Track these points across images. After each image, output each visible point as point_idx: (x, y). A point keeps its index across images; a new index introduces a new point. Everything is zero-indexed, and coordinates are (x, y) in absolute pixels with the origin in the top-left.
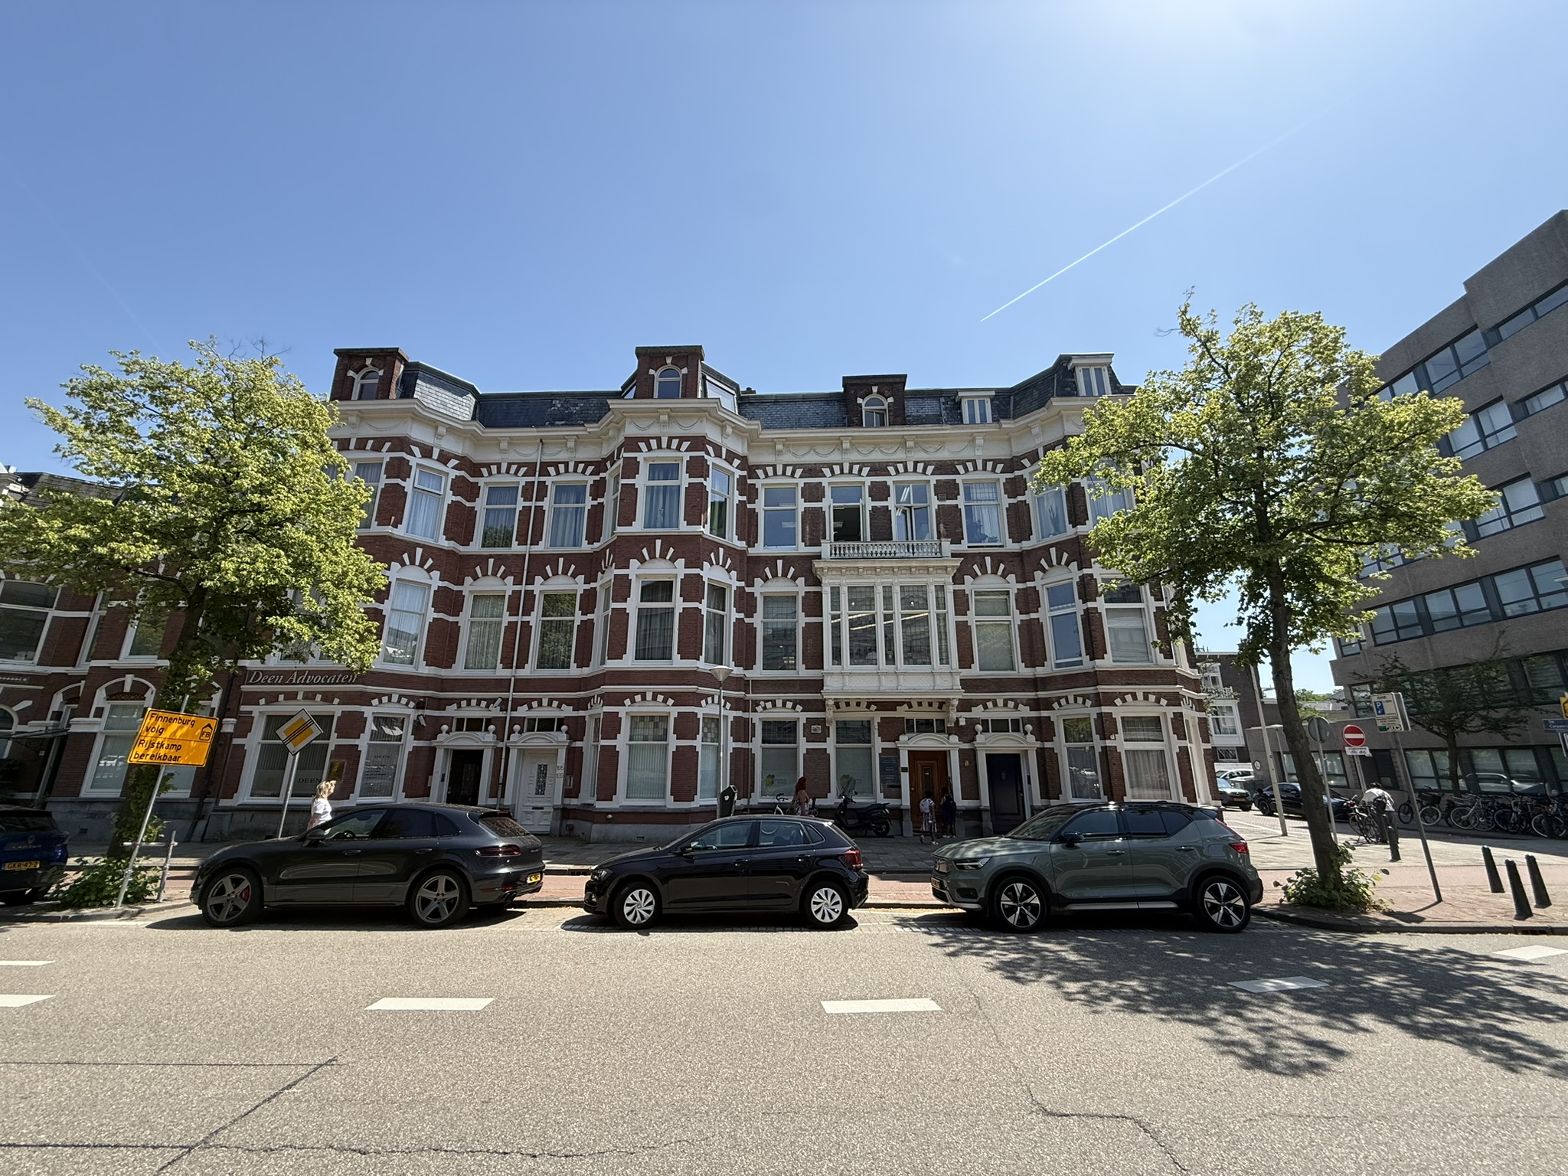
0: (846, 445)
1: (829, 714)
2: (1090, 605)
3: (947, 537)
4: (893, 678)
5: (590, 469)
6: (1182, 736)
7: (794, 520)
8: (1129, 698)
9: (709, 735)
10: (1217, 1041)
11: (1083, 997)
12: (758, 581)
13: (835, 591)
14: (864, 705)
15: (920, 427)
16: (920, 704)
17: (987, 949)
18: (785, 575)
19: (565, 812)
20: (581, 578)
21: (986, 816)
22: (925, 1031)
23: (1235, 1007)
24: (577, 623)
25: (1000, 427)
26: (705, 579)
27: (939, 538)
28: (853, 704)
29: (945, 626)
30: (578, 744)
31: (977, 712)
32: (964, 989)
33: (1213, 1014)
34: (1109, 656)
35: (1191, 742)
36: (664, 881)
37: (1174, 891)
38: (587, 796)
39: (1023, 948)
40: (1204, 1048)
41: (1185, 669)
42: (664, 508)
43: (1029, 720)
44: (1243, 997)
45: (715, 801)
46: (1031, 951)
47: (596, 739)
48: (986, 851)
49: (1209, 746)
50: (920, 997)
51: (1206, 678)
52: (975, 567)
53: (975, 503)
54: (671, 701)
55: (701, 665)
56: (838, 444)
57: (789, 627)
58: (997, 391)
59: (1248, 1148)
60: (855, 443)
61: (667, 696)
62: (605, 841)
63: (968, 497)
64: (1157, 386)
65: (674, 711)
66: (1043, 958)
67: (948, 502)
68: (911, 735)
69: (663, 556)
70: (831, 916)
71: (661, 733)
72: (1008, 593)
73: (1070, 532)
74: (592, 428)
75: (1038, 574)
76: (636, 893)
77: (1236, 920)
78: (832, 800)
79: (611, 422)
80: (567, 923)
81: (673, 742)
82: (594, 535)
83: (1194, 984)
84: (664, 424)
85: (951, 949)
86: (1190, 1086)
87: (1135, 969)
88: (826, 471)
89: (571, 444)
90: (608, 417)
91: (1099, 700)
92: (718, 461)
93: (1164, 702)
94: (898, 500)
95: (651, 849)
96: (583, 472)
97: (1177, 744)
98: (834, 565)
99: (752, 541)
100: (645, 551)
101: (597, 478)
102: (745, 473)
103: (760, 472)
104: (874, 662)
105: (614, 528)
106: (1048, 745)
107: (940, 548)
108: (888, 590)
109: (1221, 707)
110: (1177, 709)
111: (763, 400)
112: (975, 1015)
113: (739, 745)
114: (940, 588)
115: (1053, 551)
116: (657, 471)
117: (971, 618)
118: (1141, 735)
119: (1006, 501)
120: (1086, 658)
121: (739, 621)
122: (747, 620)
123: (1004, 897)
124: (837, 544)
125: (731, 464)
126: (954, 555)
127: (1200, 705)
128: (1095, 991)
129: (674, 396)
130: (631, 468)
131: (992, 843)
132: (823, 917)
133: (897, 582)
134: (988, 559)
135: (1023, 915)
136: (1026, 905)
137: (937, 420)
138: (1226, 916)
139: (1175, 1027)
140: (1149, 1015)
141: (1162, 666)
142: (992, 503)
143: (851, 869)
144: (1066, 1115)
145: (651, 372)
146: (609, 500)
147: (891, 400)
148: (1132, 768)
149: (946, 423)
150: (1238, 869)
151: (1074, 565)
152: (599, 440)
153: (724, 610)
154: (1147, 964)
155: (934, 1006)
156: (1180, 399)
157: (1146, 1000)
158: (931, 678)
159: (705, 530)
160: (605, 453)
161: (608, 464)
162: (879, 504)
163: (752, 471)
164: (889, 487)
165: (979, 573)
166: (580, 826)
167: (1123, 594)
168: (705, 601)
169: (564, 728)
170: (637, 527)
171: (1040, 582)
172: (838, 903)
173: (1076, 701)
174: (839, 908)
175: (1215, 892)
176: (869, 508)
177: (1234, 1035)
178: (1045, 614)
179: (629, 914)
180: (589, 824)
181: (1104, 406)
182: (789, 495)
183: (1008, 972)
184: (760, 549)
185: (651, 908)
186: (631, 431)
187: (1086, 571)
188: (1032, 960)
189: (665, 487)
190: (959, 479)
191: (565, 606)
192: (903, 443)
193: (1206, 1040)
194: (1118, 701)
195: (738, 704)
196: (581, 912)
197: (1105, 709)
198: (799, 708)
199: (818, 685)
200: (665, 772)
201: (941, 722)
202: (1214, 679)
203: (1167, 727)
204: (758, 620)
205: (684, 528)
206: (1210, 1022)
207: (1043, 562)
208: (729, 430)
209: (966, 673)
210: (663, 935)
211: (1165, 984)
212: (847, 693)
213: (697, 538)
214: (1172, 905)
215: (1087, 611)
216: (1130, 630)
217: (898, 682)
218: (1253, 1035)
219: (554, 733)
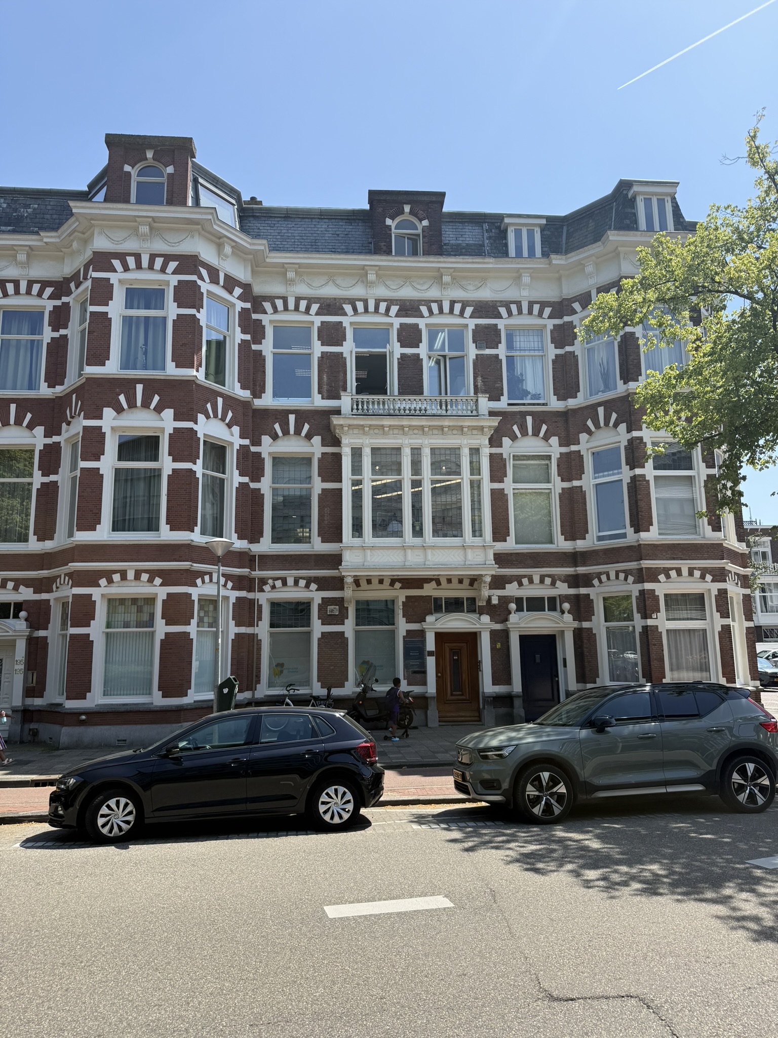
0: (372, 277)
1: (348, 593)
2: (638, 471)
3: (485, 392)
4: (420, 552)
5: (49, 291)
6: (725, 614)
7: (308, 366)
8: (673, 573)
9: (206, 619)
10: (730, 917)
11: (602, 883)
12: (266, 440)
13: (357, 453)
14: (387, 582)
15: (459, 259)
16: (449, 581)
17: (508, 842)
18: (298, 432)
19: (26, 715)
20: (40, 430)
21: (518, 703)
22: (435, 928)
23: (749, 883)
24: (36, 486)
25: (550, 263)
26: (200, 435)
27: (476, 393)
28: (375, 581)
29: (479, 495)
30: (42, 633)
31: (512, 590)
32: (479, 884)
33: (727, 892)
34: (654, 529)
35: (734, 620)
36: (146, 787)
37: (703, 773)
38: (54, 694)
39: (546, 839)
40: (718, 924)
41: (732, 542)
42: (146, 344)
43: (565, 598)
44: (758, 873)
45: (210, 696)
46: (554, 841)
47: (64, 626)
48: (511, 739)
49: (751, 624)
50: (433, 894)
51: (756, 553)
52: (515, 428)
53: (518, 353)
54: (158, 581)
55: (196, 537)
56: (361, 275)
57: (304, 493)
58: (549, 218)
59: (744, 1014)
60: (383, 275)
61: (153, 574)
62: (76, 746)
63: (510, 346)
64: (719, 222)
65: (162, 592)
66: (566, 848)
67: (488, 351)
68: (439, 615)
69: (146, 404)
70: (341, 817)
71: (145, 617)
72: (549, 458)
73: (621, 389)
74: (49, 237)
75: (583, 437)
76: (112, 803)
77: (760, 800)
78: (350, 689)
79: (74, 231)
80: (28, 840)
81: (161, 629)
82: (55, 375)
83: (714, 864)
84: (143, 238)
85: (470, 844)
86: (696, 961)
87: (657, 853)
88: (348, 308)
89: (22, 257)
90: (70, 226)
91: (642, 576)
92: (215, 289)
93: (709, 578)
94: (431, 347)
95: (130, 752)
96: (40, 295)
97: (719, 622)
98: (355, 422)
99: (258, 390)
100: (122, 398)
101: (58, 303)
102: (248, 305)
103: (267, 306)
104: (399, 534)
105: (81, 368)
106: (586, 625)
107: (477, 406)
108: (416, 452)
109: (769, 584)
110: (721, 585)
111: (270, 214)
112: (489, 909)
113: (243, 630)
114: (475, 452)
115: (601, 410)
116: (135, 297)
117: (508, 486)
118: (684, 614)
119: (552, 352)
120: (630, 531)
121: (243, 487)
122: (253, 485)
123: (529, 787)
124: (360, 397)
125: (231, 293)
126: (492, 414)
127: (745, 581)
128: (615, 877)
129: (156, 201)
130: (102, 292)
131: (518, 730)
132: (332, 818)
133: (427, 443)
134: (529, 419)
135: (548, 805)
136: (552, 795)
137: (476, 251)
138: (752, 796)
139: (692, 907)
140: (665, 897)
141: (709, 539)
142: (537, 353)
143: (364, 763)
144: (572, 1000)
145: (127, 168)
146: (74, 331)
147: (425, 223)
148: (673, 650)
149: (490, 256)
150: (767, 749)
151: (623, 427)
152: (58, 253)
153: (224, 473)
154: (670, 848)
155: (447, 903)
156: (741, 239)
157: (664, 883)
158: (461, 552)
159: (199, 374)
160: (67, 270)
161: (72, 285)
162: (409, 351)
163: (257, 302)
164: (420, 331)
165: (519, 435)
166: (46, 730)
167: (674, 460)
168: (200, 462)
169: (23, 614)
170: (112, 368)
171: (585, 445)
172: (348, 802)
173: (617, 577)
174: (350, 807)
175: (743, 772)
176: (397, 355)
177: (746, 911)
178: (588, 482)
179: (103, 826)
180: (57, 727)
181: (661, 243)
182: (301, 335)
183: (528, 863)
184: (267, 401)
185: (130, 818)
186: (101, 243)
187: (635, 434)
188: (554, 851)
189: (147, 319)
190: (501, 324)
191: (21, 466)
192: (437, 278)
193: (718, 917)
194: (662, 577)
195: (240, 583)
196: (46, 827)
197: (648, 586)
198: (313, 586)
199: (335, 560)
200: (152, 664)
201: (472, 601)
202: (764, 555)
203: (711, 604)
204: (265, 485)
205: (172, 370)
206: (724, 900)
207: (590, 423)
208: (228, 249)
209: (500, 546)
210: (145, 847)
211: (685, 866)
212: (369, 569)
213: (190, 384)
214: (700, 788)
215: (634, 479)
216: (681, 501)
217: (426, 556)
218: (763, 909)
219: (11, 621)
